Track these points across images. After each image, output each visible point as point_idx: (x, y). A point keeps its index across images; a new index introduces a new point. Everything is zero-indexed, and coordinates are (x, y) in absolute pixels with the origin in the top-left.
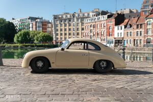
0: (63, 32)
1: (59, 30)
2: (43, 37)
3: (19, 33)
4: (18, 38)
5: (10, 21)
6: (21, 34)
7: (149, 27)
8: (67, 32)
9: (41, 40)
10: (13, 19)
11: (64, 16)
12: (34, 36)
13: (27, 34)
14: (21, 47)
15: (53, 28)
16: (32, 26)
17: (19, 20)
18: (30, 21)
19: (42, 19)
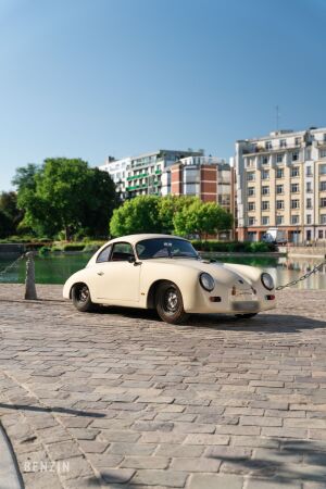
0: (271, 198)
1: (257, 191)
2: (200, 216)
3: (127, 205)
4: (122, 220)
5: (102, 168)
6: (131, 209)
8: (286, 197)
9: (194, 226)
10: (111, 160)
11: (275, 144)
12: (171, 215)
13: (150, 207)
15: (238, 186)
16: (169, 180)
17: (128, 161)
18: (162, 163)
19: (200, 154)
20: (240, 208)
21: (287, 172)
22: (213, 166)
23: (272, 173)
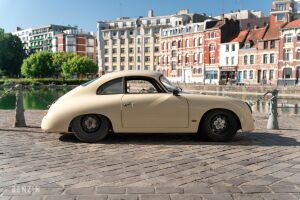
0: (118, 55)
1: (110, 51)
2: (79, 64)
3: (32, 57)
4: (29, 66)
5: (13, 34)
6: (35, 59)
7: (288, 46)
8: (126, 55)
9: (75, 70)
10: (18, 29)
11: (120, 25)
12: (61, 63)
13: (47, 58)
14: (36, 84)
15: (98, 48)
16: (57, 43)
17: (30, 31)
18: (52, 33)
19: (75, 28)
20: (100, 61)
21: (127, 41)
22: (83, 36)
23: (118, 41)
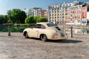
0: (54, 16)
1: (52, 15)
2: (41, 20)
4: (27, 20)
5: (23, 11)
6: (29, 18)
8: (57, 16)
10: (25, 9)
11: (55, 7)
12: (36, 19)
13: (32, 18)
14: (29, 26)
15: (48, 14)
16: (36, 13)
17: (28, 10)
18: (34, 10)
19: (41, 8)
20: (49, 18)
21: (57, 12)
22: (44, 10)
23: (54, 12)
